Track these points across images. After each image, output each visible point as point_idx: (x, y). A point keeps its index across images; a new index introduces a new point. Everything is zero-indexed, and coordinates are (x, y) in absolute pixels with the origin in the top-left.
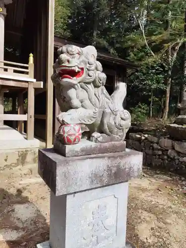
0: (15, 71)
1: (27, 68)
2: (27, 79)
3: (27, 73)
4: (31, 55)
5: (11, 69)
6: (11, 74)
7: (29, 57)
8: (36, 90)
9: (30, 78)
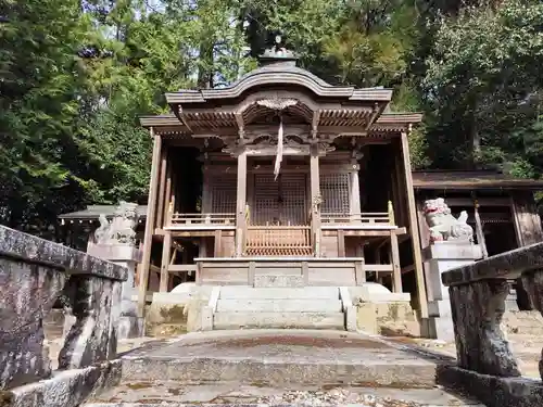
0: (376, 221)
1: (387, 216)
2: (388, 226)
3: (388, 221)
4: (390, 202)
5: (372, 220)
6: (372, 224)
7: (387, 205)
8: (399, 237)
9: (391, 225)
